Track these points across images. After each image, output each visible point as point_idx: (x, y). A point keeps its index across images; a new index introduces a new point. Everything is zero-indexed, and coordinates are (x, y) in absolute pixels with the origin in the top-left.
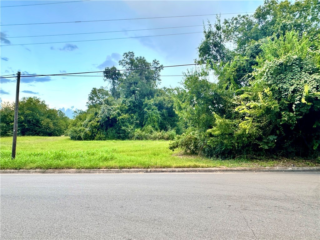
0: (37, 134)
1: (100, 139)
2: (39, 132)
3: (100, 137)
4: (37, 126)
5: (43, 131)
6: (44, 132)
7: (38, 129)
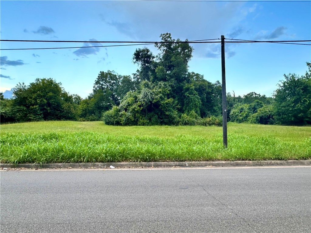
0: (59, 118)
1: (144, 124)
2: (60, 116)
3: (143, 122)
4: (58, 111)
5: (64, 115)
6: (66, 116)
7: (58, 113)
